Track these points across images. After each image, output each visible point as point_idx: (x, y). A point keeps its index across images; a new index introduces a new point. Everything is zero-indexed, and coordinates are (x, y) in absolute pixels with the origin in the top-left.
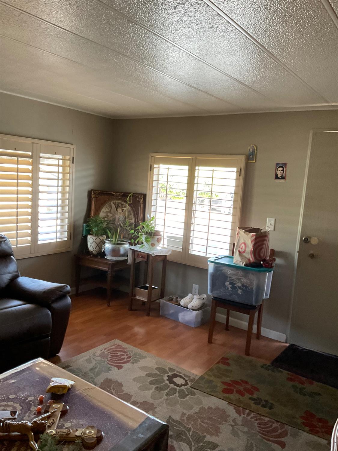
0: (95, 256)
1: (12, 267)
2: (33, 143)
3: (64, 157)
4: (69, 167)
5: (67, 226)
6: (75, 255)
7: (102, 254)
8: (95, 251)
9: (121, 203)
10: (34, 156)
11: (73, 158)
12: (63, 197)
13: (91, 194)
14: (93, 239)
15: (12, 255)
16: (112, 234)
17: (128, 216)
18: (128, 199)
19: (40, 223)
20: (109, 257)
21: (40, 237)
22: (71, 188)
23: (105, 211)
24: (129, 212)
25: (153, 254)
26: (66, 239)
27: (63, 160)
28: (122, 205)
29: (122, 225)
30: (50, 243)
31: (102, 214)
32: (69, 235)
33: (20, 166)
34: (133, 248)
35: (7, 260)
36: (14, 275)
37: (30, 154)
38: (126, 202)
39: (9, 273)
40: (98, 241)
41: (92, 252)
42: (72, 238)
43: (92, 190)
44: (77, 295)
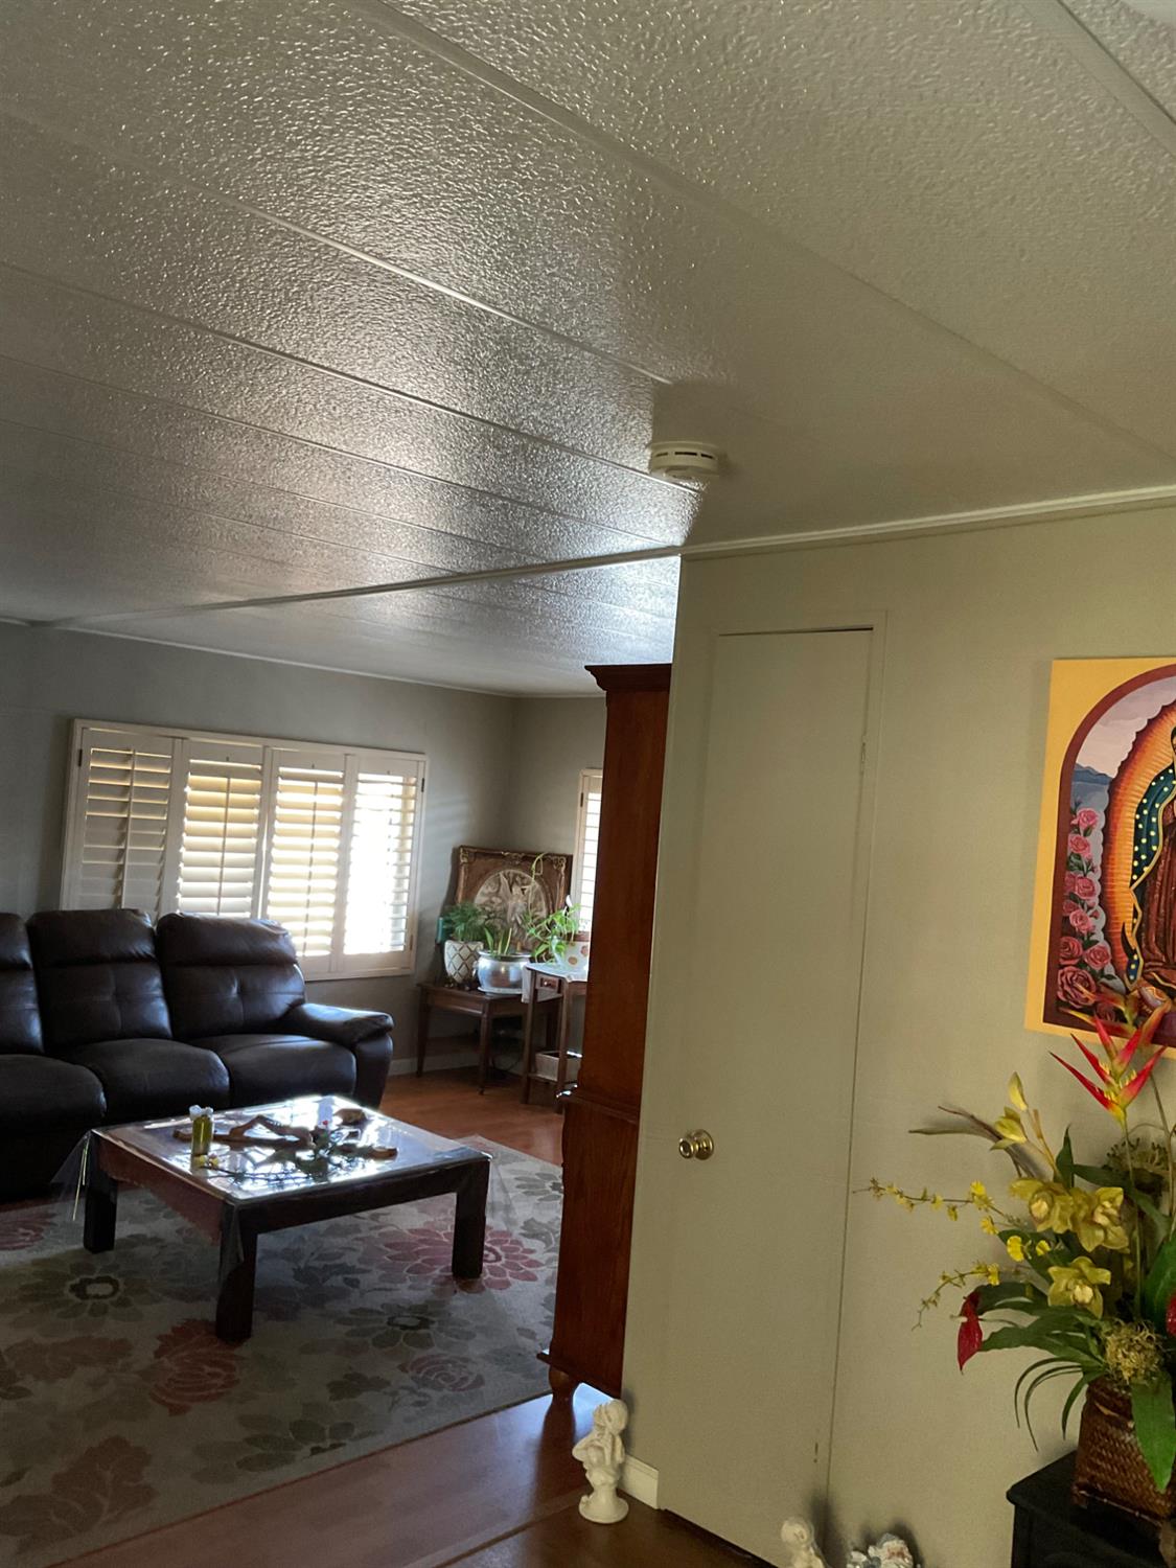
0: (460, 986)
1: (296, 986)
2: (346, 755)
3: (405, 779)
4: (415, 798)
6: (418, 985)
7: (473, 982)
8: (460, 974)
9: (520, 875)
11: (423, 780)
13: (459, 854)
14: (455, 948)
15: (296, 962)
16: (496, 941)
17: (535, 902)
18: (534, 866)
20: (486, 988)
21: (348, 941)
22: (416, 843)
23: (486, 891)
24: (537, 893)
25: (569, 977)
26: (402, 948)
27: (406, 786)
28: (523, 878)
29: (520, 922)
31: (479, 899)
32: (409, 941)
33: (320, 799)
34: (536, 966)
35: (288, 971)
36: (299, 997)
37: (340, 774)
38: (531, 874)
39: (289, 993)
40: (465, 952)
41: (452, 976)
42: (414, 947)
43: (462, 846)
44: (419, 1073)
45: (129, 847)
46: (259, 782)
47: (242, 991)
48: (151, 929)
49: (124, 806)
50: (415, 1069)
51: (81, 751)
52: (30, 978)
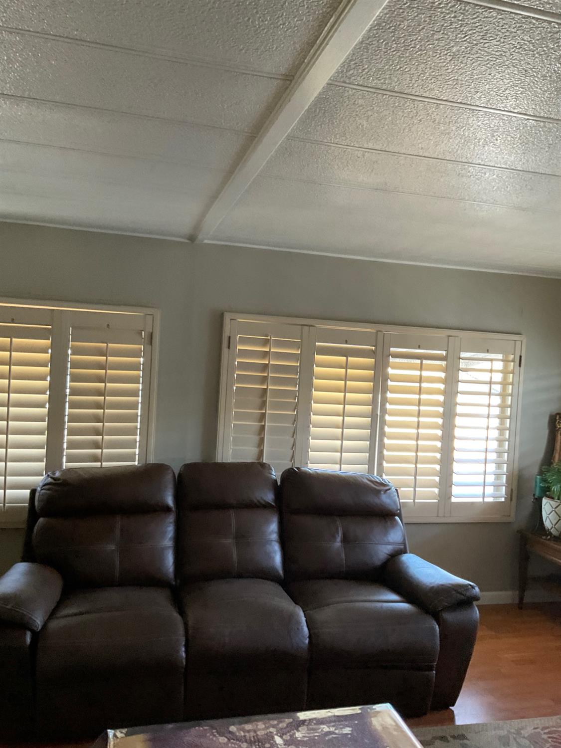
0: (555, 539)
1: (396, 536)
2: (449, 336)
3: (505, 356)
4: (513, 372)
5: (505, 476)
6: (518, 531)
8: (556, 529)
10: (449, 355)
11: (520, 357)
12: (501, 425)
13: (556, 420)
14: (551, 505)
15: (397, 515)
19: (456, 467)
21: (455, 490)
22: (514, 410)
26: (503, 500)
27: (505, 362)
30: (472, 503)
32: (509, 493)
33: (425, 374)
35: (387, 522)
36: (396, 549)
37: (444, 353)
39: (389, 543)
41: (548, 529)
42: (514, 498)
43: (558, 414)
44: (521, 605)
45: (268, 412)
46: (373, 360)
47: (345, 540)
48: (276, 481)
49: (264, 380)
50: (517, 601)
51: (230, 337)
52: (171, 519)
